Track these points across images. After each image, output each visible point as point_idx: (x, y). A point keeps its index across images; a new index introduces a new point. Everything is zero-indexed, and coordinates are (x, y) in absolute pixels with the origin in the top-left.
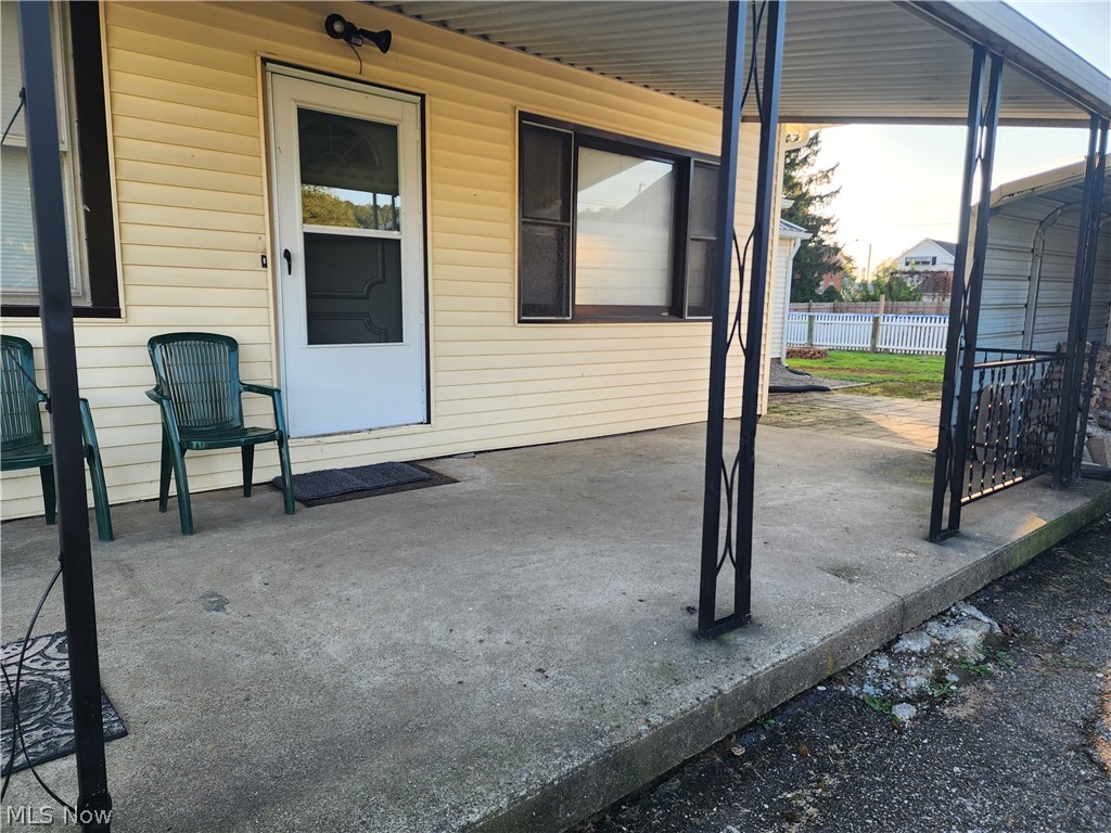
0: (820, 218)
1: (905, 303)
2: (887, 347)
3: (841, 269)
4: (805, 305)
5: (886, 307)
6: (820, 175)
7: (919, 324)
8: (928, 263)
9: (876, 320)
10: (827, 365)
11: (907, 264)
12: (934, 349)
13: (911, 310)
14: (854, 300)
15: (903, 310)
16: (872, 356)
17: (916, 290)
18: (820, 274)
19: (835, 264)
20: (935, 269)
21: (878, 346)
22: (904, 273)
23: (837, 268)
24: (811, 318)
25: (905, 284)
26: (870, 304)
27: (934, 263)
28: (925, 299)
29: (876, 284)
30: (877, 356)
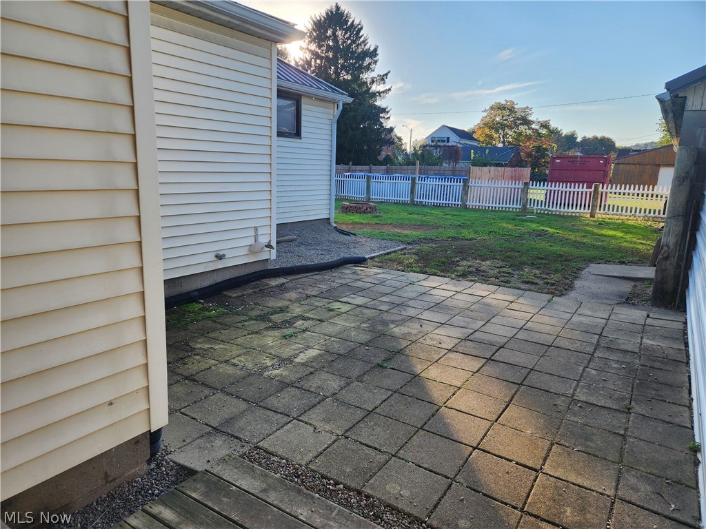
0: (380, 107)
1: (432, 167)
2: (421, 200)
3: (393, 143)
4: (367, 168)
5: (420, 170)
6: (378, 78)
7: (443, 183)
8: (445, 141)
9: (413, 180)
10: (375, 221)
11: (432, 141)
12: (453, 202)
13: (436, 172)
14: (400, 164)
15: (432, 172)
16: (410, 209)
17: (439, 158)
18: (381, 146)
19: (389, 140)
20: (450, 144)
21: (416, 200)
22: (431, 146)
23: (390, 142)
24: (369, 178)
25: (432, 154)
26: (410, 167)
27: (448, 142)
28: (444, 165)
29: (415, 154)
30: (414, 209)
